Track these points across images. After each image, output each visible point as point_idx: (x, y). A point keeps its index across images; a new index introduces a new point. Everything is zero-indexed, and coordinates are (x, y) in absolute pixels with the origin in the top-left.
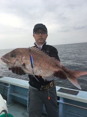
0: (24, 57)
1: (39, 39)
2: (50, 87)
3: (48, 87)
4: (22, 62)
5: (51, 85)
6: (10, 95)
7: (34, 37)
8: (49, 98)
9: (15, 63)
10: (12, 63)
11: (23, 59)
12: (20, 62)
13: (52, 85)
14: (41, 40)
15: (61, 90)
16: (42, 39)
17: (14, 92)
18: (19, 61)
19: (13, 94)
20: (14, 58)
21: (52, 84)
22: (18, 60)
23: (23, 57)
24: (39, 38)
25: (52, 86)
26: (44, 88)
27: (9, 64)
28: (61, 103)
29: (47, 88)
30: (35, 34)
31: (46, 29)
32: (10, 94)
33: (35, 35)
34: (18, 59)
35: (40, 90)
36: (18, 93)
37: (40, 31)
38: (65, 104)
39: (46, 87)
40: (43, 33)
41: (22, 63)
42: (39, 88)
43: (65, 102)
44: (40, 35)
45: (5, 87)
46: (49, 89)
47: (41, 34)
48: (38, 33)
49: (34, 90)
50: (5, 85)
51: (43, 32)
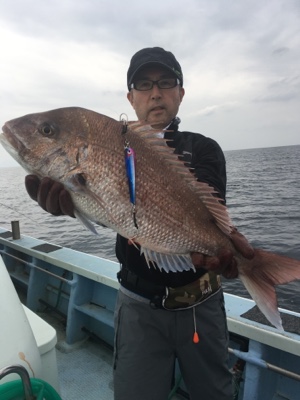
0: (88, 151)
1: (153, 110)
2: (199, 297)
3: (190, 295)
4: (78, 166)
5: (202, 288)
6: (77, 312)
7: (132, 103)
8: (196, 339)
9: (47, 162)
10: (37, 158)
11: (82, 155)
12: (67, 162)
13: (206, 287)
14: (157, 115)
15: (254, 315)
16: (162, 108)
17: (91, 303)
18: (64, 158)
19: (87, 310)
20: (50, 141)
21: (206, 282)
22: (64, 154)
23: (86, 147)
24: (152, 104)
25: (210, 289)
26: (178, 299)
27: (26, 157)
28: (254, 364)
29: (189, 297)
30: (134, 91)
31: (177, 67)
32: (77, 307)
33: (135, 93)
34: (66, 150)
35: (159, 306)
36: (105, 308)
37: (154, 77)
38: (269, 369)
39: (183, 295)
40: (166, 83)
41: (76, 172)
42: (157, 297)
43: (268, 361)
44: (155, 93)
45: (62, 282)
46: (196, 301)
47: (159, 88)
48: (145, 85)
49: (135, 305)
50: (64, 276)
51: (165, 80)
